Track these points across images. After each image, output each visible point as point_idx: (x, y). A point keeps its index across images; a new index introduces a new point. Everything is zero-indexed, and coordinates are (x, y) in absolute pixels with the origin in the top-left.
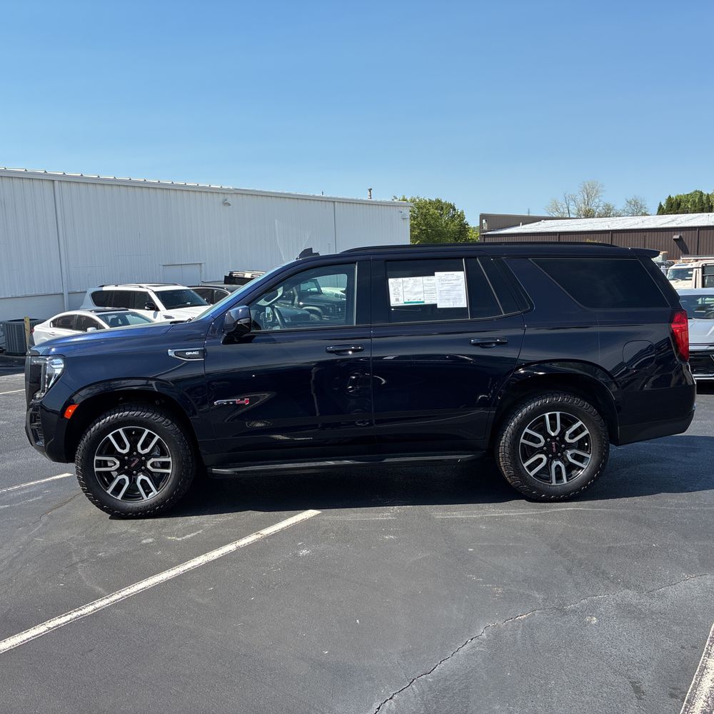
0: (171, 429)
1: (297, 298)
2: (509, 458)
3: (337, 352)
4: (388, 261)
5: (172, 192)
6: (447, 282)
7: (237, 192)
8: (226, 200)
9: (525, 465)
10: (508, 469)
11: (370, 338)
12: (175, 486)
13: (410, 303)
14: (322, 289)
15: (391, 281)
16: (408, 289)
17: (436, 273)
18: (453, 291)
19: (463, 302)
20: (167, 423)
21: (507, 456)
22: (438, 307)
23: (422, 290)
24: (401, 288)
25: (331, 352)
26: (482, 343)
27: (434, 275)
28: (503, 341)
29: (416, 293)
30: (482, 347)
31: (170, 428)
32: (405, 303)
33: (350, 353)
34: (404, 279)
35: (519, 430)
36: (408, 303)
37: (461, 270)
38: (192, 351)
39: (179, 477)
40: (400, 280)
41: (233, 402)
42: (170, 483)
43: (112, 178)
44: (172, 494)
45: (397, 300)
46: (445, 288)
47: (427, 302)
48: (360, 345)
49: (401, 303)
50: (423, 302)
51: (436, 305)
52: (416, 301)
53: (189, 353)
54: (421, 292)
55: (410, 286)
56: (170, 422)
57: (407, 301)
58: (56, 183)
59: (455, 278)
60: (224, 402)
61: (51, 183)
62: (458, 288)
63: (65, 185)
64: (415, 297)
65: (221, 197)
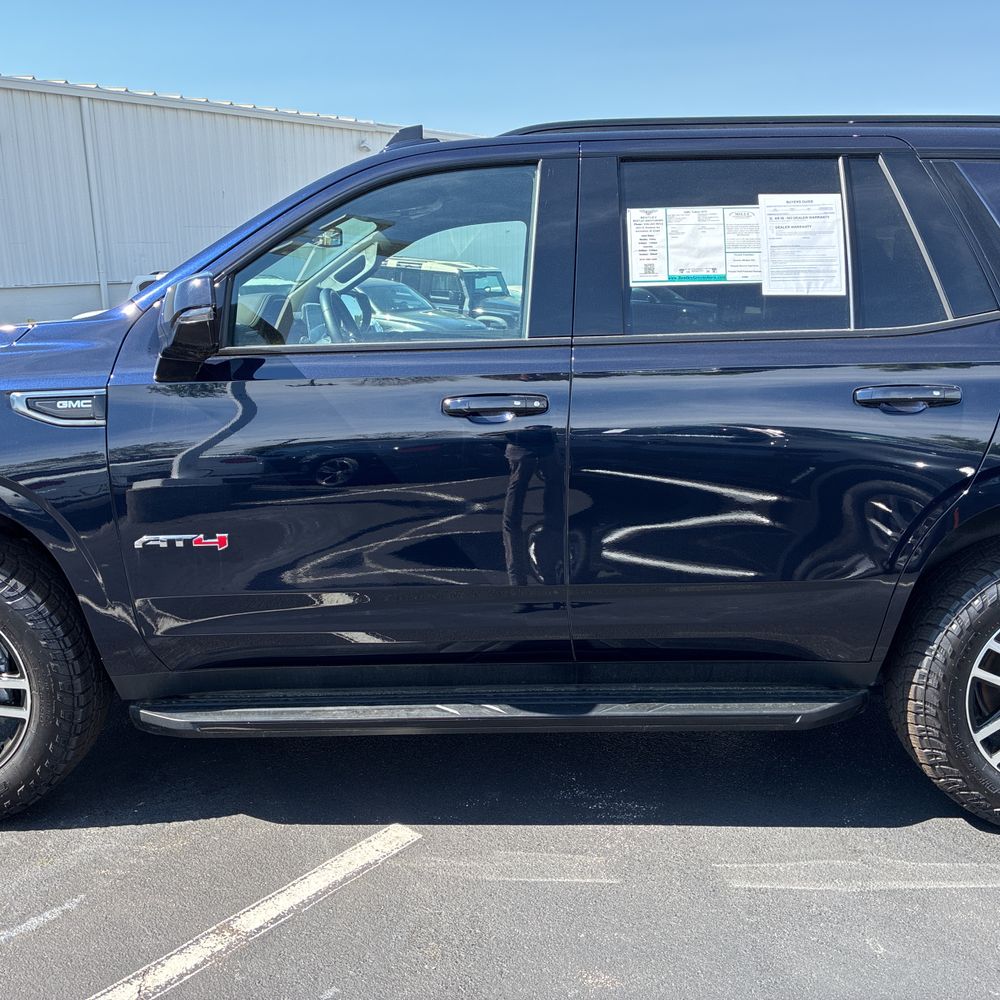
0: (25, 606)
1: (467, 300)
2: (936, 717)
3: (472, 415)
4: (625, 159)
5: (276, 126)
6: (791, 223)
7: (379, 129)
8: (363, 142)
9: (979, 737)
10: (932, 746)
11: (568, 377)
12: (39, 753)
13: (687, 278)
14: (509, 288)
15: (633, 215)
16: (681, 239)
17: (762, 197)
18: (811, 247)
19: (836, 282)
20: (12, 589)
21: (932, 711)
22: (766, 291)
23: (720, 242)
24: (660, 237)
25: (456, 413)
26: (888, 402)
27: (755, 201)
28: (949, 395)
29: (703, 253)
30: (885, 411)
31: (23, 603)
32: (671, 278)
33: (509, 416)
34: (672, 211)
35: (971, 643)
36: (681, 278)
37: (834, 189)
38: (74, 398)
39: (49, 731)
40: (660, 213)
41: (185, 541)
42: (27, 744)
43: (178, 97)
44: (31, 774)
45: (649, 269)
46: (786, 239)
47: (735, 278)
48: (540, 397)
49: (660, 278)
50: (724, 277)
51: (758, 287)
52: (704, 273)
53: (65, 404)
54: (716, 250)
55: (688, 230)
56: (21, 587)
57: (678, 273)
58: (85, 102)
59: (815, 211)
60: (162, 540)
61: (76, 102)
62: (824, 240)
63: (98, 106)
64: (698, 262)
65: (355, 137)
